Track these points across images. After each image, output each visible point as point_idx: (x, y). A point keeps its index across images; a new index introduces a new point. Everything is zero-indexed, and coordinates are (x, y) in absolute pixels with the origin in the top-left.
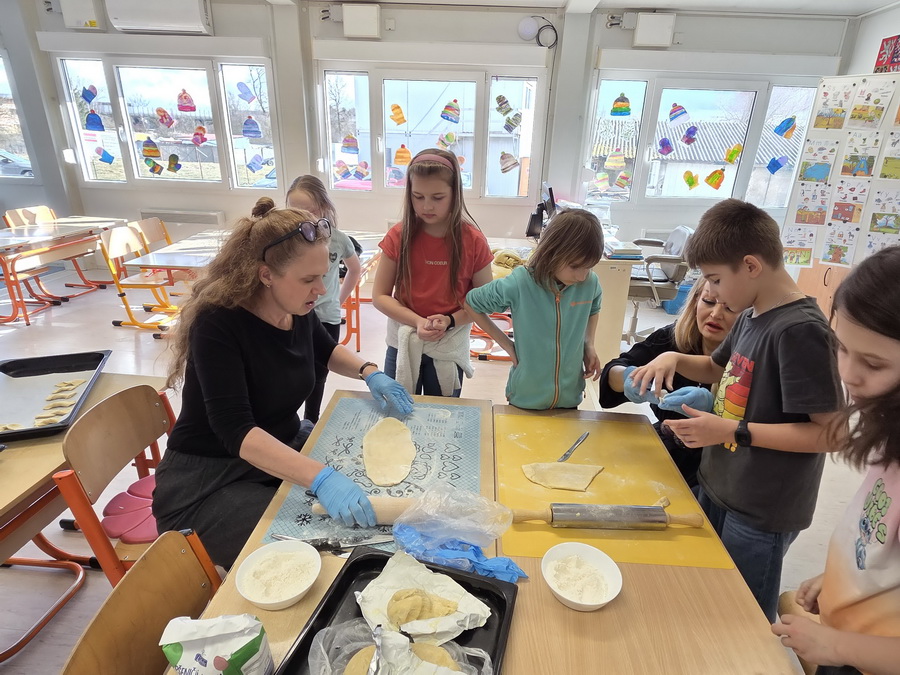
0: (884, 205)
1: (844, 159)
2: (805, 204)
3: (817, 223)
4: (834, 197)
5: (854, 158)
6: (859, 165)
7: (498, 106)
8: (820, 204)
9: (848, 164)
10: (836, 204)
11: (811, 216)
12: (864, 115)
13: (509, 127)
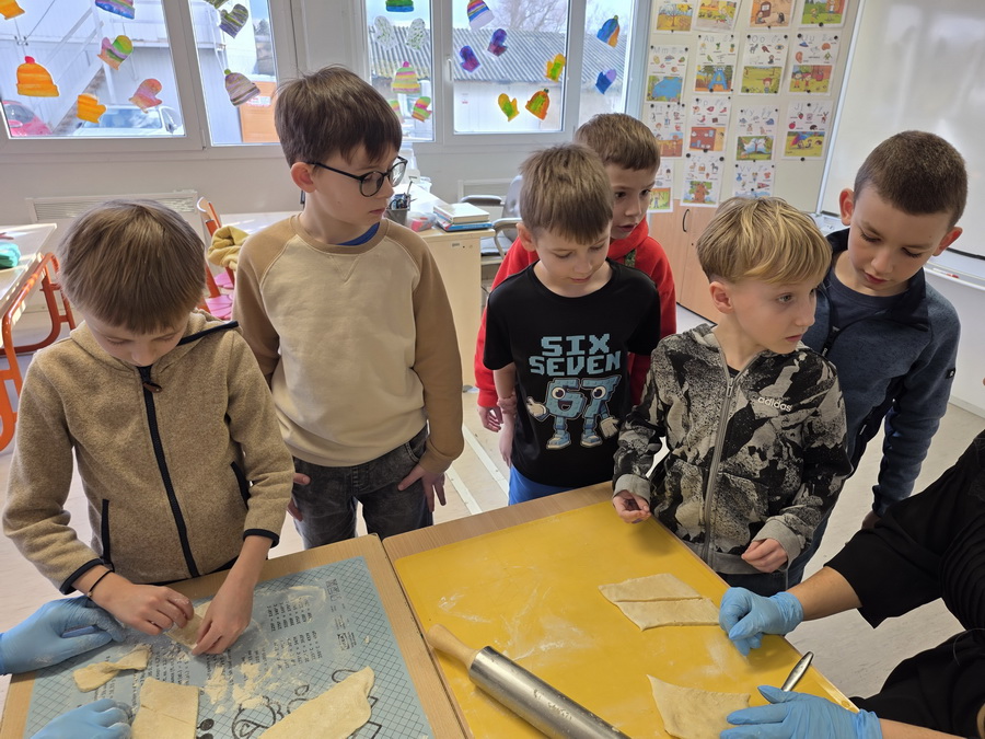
0: (750, 126)
1: (696, 71)
3: (674, 155)
5: (709, 69)
6: (715, 78)
8: (674, 131)
9: (703, 77)
10: (694, 129)
11: (666, 146)
12: (714, 13)
13: (229, 27)
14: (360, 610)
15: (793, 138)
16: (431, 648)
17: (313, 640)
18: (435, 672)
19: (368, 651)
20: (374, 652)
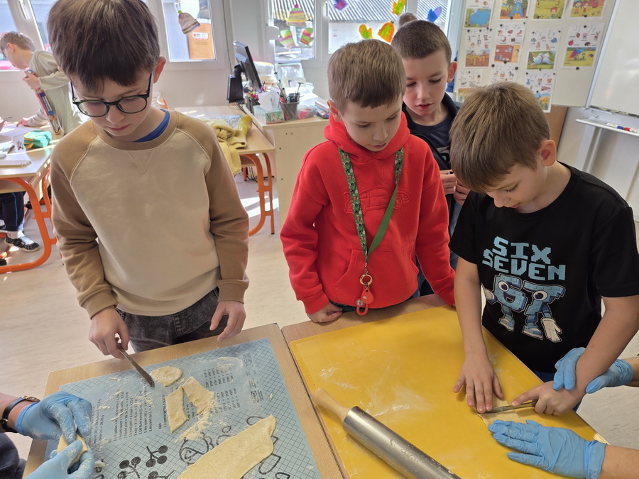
0: (539, 44)
1: (501, 4)
2: (473, 49)
3: (483, 65)
4: (495, 40)
5: (510, 2)
6: (515, 9)
8: (484, 48)
9: (506, 8)
11: (477, 59)
14: (266, 376)
15: (571, 52)
16: (315, 405)
17: (234, 395)
18: (318, 421)
19: (271, 404)
20: (275, 405)
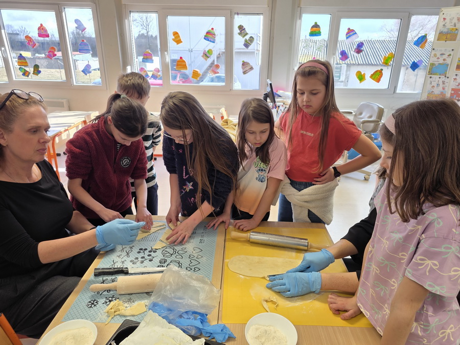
1: (457, 60)
2: (432, 90)
4: (451, 84)
7: (239, 31)
10: (453, 89)
13: (247, 45)
